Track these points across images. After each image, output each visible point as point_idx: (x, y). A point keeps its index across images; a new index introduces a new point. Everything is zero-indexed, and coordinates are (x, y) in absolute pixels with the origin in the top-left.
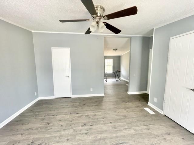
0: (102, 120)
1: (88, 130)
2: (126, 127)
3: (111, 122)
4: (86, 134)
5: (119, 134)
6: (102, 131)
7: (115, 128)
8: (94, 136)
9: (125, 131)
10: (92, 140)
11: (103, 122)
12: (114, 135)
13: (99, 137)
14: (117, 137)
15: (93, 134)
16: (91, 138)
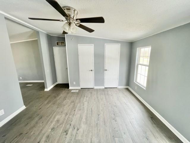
0: (69, 116)
1: (75, 128)
2: (82, 104)
3: (74, 111)
4: (78, 130)
5: (86, 109)
6: (80, 117)
7: (80, 110)
8: (82, 123)
9: (85, 106)
10: (85, 125)
11: (71, 116)
12: (86, 111)
13: (85, 120)
14: (87, 110)
15: (80, 124)
16: (83, 125)
